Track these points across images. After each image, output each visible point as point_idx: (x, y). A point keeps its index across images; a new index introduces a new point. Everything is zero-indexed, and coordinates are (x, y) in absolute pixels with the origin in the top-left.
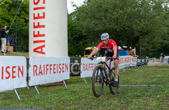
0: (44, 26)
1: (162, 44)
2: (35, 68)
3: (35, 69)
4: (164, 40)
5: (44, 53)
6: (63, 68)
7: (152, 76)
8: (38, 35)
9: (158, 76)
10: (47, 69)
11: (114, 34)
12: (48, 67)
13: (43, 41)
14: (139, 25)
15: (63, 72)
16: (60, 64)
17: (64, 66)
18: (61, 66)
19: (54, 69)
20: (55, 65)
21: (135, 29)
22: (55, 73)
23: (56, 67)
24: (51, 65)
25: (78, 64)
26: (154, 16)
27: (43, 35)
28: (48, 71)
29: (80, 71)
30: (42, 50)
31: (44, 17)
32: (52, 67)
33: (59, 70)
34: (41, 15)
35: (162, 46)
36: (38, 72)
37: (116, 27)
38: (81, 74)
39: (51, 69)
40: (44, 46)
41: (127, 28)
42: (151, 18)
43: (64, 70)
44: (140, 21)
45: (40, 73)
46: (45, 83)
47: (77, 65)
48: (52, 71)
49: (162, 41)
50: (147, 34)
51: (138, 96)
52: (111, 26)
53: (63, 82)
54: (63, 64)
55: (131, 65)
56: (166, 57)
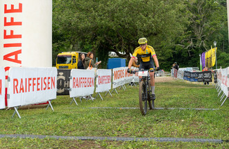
0: (20, 24)
1: (174, 49)
2: (16, 82)
3: (16, 85)
4: (178, 43)
5: (20, 62)
6: (49, 83)
7: (166, 96)
8: (12, 36)
9: (174, 96)
10: (30, 85)
11: (107, 34)
12: (31, 82)
13: (19, 45)
14: (145, 22)
15: (49, 88)
16: (45, 78)
17: (50, 80)
18: (46, 81)
19: (38, 84)
20: (39, 79)
21: (139, 28)
22: (38, 90)
23: (40, 81)
24: (34, 79)
25: (64, 78)
26: (167, 10)
27: (19, 36)
28: (31, 87)
29: (69, 87)
30: (16, 57)
31: (20, 10)
32: (35, 82)
33: (44, 86)
34: (16, 7)
35: (173, 53)
36: (19, 88)
37: (111, 24)
38: (70, 92)
39: (34, 84)
40: (20, 52)
41: (127, 26)
42: (163, 12)
43: (50, 86)
44: (147, 16)
45: (21, 89)
46: (27, 104)
47: (62, 80)
48: (35, 87)
49: (173, 44)
50: (155, 34)
51: (157, 120)
52: (103, 22)
53: (48, 102)
54: (49, 78)
55: (133, 81)
56: (180, 69)
